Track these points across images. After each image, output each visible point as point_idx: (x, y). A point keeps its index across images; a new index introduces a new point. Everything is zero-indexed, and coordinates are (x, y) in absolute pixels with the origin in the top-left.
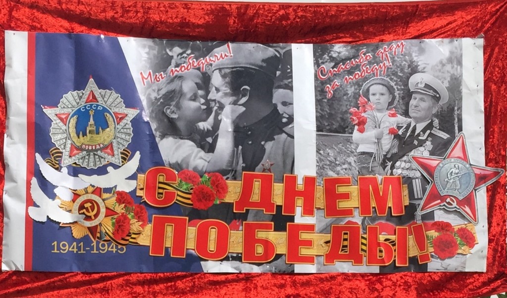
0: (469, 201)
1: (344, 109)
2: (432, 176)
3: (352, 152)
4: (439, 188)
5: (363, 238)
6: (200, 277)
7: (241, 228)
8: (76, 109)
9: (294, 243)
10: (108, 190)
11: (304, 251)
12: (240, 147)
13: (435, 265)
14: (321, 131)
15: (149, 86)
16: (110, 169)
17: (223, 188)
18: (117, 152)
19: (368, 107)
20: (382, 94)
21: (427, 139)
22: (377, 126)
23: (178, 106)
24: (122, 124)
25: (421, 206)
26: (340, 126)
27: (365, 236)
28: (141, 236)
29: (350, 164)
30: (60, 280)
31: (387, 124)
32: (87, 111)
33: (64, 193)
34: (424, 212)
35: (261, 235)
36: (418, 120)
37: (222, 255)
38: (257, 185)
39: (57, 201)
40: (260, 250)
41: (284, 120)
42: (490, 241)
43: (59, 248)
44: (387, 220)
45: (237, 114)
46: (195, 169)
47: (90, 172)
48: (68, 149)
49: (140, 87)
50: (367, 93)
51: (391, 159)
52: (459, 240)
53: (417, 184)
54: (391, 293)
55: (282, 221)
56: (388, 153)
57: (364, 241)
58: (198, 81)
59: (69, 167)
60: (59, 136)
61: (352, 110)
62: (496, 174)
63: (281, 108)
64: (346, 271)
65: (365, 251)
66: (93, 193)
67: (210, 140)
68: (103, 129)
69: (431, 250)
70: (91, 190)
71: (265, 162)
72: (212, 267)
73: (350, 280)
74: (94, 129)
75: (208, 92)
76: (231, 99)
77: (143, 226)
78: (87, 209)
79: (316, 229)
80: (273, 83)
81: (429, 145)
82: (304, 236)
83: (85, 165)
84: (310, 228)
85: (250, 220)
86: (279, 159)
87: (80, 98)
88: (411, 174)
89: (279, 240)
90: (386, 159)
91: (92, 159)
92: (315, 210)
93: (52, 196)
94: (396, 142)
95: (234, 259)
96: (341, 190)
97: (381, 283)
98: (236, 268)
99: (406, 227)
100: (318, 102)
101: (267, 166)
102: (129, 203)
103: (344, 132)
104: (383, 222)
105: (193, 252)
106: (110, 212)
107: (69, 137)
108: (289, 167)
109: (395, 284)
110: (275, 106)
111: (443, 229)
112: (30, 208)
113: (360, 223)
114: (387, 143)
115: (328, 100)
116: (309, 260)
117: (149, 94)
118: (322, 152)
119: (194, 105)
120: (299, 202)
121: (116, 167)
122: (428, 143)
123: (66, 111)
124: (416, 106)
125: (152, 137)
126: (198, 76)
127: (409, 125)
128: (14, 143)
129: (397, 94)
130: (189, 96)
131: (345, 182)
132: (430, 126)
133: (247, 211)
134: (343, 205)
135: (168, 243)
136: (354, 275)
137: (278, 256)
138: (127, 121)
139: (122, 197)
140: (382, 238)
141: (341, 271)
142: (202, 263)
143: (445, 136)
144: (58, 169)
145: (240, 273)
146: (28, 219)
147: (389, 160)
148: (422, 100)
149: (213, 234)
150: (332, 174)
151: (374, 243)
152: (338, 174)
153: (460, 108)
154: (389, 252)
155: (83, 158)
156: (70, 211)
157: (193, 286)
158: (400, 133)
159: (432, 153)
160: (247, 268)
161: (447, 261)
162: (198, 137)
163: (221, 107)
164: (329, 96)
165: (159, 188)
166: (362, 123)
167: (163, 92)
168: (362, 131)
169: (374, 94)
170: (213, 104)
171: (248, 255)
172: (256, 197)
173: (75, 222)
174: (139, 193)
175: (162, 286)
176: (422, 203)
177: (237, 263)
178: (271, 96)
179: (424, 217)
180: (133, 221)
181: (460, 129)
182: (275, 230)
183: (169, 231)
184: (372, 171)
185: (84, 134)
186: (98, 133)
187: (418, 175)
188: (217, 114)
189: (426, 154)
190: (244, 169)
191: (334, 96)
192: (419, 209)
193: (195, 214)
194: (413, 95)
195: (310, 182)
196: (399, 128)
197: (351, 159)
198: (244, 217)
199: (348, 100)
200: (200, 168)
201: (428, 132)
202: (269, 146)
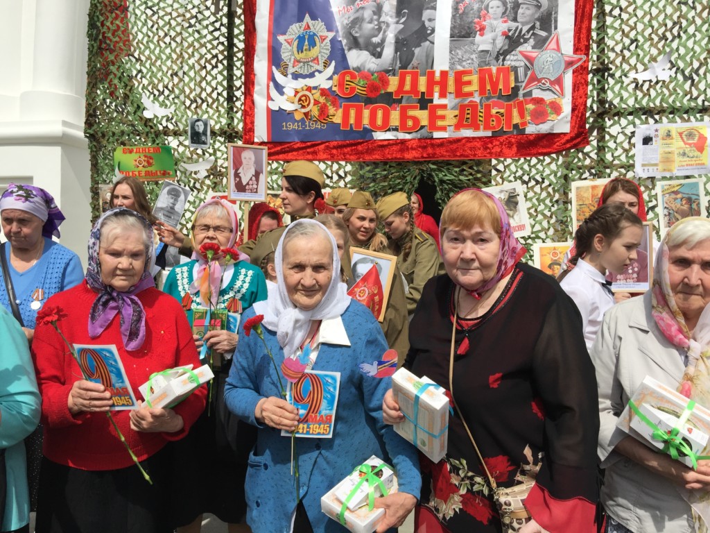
0: (559, 81)
1: (470, 20)
2: (533, 65)
3: (474, 51)
4: (537, 73)
5: (480, 112)
6: (372, 143)
7: (398, 109)
8: (297, 36)
9: (433, 118)
10: (315, 88)
11: (440, 123)
12: (398, 53)
13: (531, 129)
14: (453, 37)
15: (343, 16)
16: (316, 74)
17: (386, 82)
18: (321, 61)
19: (487, 17)
20: (498, 7)
21: (530, 38)
22: (493, 30)
23: (360, 28)
24: (324, 43)
25: (523, 87)
26: (467, 33)
27: (482, 110)
28: (335, 117)
29: (472, 59)
30: (288, 147)
31: (501, 29)
32: (304, 36)
33: (289, 92)
34: (525, 91)
35: (411, 113)
36: (524, 24)
37: (386, 127)
38: (408, 79)
39: (285, 97)
40: (410, 123)
41: (429, 32)
42: (573, 110)
43: (286, 127)
44: (499, 98)
45: (398, 30)
46: (369, 70)
47: (304, 77)
48: (292, 62)
49: (337, 17)
50: (487, 8)
51: (503, 54)
52: (549, 110)
53: (521, 71)
54: (499, 150)
55: (425, 102)
56: (500, 49)
57: (481, 114)
58: (374, 9)
59: (293, 74)
60: (287, 54)
61: (476, 20)
62: (580, 59)
63: (427, 24)
64: (468, 136)
65: (481, 121)
66: (307, 90)
67: (379, 50)
68: (313, 48)
69: (528, 118)
70: (305, 88)
71: (414, 62)
72: (379, 136)
73: (471, 142)
74: (307, 47)
75: (380, 17)
76: (395, 20)
77: (336, 110)
78: (303, 101)
79: (448, 107)
80: (423, 6)
81: (532, 42)
82: (440, 112)
83: (302, 72)
84: (444, 107)
85: (404, 103)
86: (424, 60)
87: (300, 27)
88: (517, 64)
89: (423, 116)
90: (499, 54)
91: (306, 68)
92: (448, 94)
93: (282, 93)
94: (507, 41)
95: (394, 130)
96: (466, 78)
97: (492, 143)
98: (395, 136)
99: (511, 103)
100: (454, 17)
101: (415, 65)
102: (328, 96)
103: (469, 37)
104: (495, 100)
105: (367, 126)
106: (316, 102)
107: (293, 54)
108: (430, 64)
109: (501, 144)
110: (424, 22)
111: (538, 103)
112: (270, 102)
113: (478, 102)
114: (501, 42)
115: (460, 15)
116: (443, 129)
117: (343, 22)
118: (453, 52)
119: (370, 26)
120: (437, 89)
121: (320, 72)
122: (532, 40)
123: (291, 37)
124: (523, 14)
125: (343, 50)
126: (374, 6)
127: (517, 28)
128: (260, 61)
129: (509, 6)
130: (367, 20)
131: (468, 73)
132: (533, 28)
133: (402, 97)
134: (466, 89)
135: (352, 121)
136: (474, 138)
137: (423, 127)
138: (327, 41)
139: (324, 92)
140: (494, 111)
141: (465, 135)
142: (373, 133)
143: (544, 34)
144: (286, 76)
145: (398, 139)
146: (268, 109)
147: (501, 55)
148: (528, 9)
149: (380, 114)
150: (460, 68)
151: (488, 115)
152: (464, 67)
153: (556, 13)
154: (499, 121)
155: (301, 67)
156: (293, 103)
157: (368, 149)
158: (510, 34)
159: (534, 47)
160: (402, 136)
161: (541, 126)
162: (371, 48)
163: (388, 25)
164: (461, 11)
165: (347, 84)
166: (482, 29)
167: (351, 19)
168: (482, 35)
169: (492, 8)
170: (382, 24)
171: (403, 127)
172: (407, 87)
173: (296, 110)
174: (334, 89)
175: (349, 149)
176: (524, 84)
177: (395, 133)
178: (421, 15)
179: (525, 95)
180: (330, 107)
181: (556, 28)
182: (421, 109)
183: (353, 113)
184: (489, 64)
185: (302, 52)
186: (310, 50)
187: (522, 64)
188: (385, 32)
189: (529, 48)
190: (400, 68)
191: (464, 12)
192: (521, 89)
193: (368, 101)
194: (521, 6)
195: (444, 74)
196: (510, 30)
197: (474, 56)
198: (400, 101)
199: (473, 13)
200: (372, 69)
201: (532, 32)
202: (417, 51)
